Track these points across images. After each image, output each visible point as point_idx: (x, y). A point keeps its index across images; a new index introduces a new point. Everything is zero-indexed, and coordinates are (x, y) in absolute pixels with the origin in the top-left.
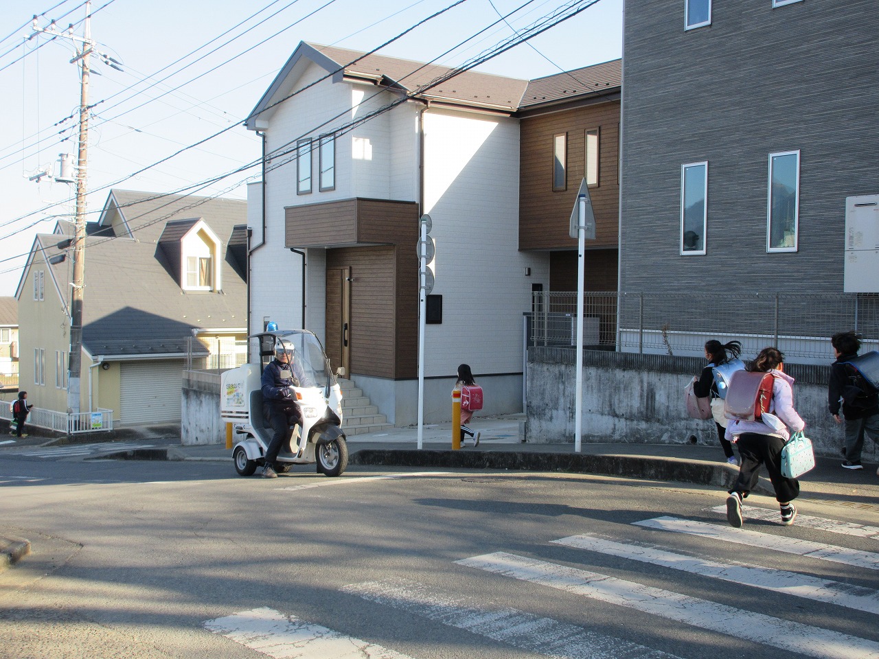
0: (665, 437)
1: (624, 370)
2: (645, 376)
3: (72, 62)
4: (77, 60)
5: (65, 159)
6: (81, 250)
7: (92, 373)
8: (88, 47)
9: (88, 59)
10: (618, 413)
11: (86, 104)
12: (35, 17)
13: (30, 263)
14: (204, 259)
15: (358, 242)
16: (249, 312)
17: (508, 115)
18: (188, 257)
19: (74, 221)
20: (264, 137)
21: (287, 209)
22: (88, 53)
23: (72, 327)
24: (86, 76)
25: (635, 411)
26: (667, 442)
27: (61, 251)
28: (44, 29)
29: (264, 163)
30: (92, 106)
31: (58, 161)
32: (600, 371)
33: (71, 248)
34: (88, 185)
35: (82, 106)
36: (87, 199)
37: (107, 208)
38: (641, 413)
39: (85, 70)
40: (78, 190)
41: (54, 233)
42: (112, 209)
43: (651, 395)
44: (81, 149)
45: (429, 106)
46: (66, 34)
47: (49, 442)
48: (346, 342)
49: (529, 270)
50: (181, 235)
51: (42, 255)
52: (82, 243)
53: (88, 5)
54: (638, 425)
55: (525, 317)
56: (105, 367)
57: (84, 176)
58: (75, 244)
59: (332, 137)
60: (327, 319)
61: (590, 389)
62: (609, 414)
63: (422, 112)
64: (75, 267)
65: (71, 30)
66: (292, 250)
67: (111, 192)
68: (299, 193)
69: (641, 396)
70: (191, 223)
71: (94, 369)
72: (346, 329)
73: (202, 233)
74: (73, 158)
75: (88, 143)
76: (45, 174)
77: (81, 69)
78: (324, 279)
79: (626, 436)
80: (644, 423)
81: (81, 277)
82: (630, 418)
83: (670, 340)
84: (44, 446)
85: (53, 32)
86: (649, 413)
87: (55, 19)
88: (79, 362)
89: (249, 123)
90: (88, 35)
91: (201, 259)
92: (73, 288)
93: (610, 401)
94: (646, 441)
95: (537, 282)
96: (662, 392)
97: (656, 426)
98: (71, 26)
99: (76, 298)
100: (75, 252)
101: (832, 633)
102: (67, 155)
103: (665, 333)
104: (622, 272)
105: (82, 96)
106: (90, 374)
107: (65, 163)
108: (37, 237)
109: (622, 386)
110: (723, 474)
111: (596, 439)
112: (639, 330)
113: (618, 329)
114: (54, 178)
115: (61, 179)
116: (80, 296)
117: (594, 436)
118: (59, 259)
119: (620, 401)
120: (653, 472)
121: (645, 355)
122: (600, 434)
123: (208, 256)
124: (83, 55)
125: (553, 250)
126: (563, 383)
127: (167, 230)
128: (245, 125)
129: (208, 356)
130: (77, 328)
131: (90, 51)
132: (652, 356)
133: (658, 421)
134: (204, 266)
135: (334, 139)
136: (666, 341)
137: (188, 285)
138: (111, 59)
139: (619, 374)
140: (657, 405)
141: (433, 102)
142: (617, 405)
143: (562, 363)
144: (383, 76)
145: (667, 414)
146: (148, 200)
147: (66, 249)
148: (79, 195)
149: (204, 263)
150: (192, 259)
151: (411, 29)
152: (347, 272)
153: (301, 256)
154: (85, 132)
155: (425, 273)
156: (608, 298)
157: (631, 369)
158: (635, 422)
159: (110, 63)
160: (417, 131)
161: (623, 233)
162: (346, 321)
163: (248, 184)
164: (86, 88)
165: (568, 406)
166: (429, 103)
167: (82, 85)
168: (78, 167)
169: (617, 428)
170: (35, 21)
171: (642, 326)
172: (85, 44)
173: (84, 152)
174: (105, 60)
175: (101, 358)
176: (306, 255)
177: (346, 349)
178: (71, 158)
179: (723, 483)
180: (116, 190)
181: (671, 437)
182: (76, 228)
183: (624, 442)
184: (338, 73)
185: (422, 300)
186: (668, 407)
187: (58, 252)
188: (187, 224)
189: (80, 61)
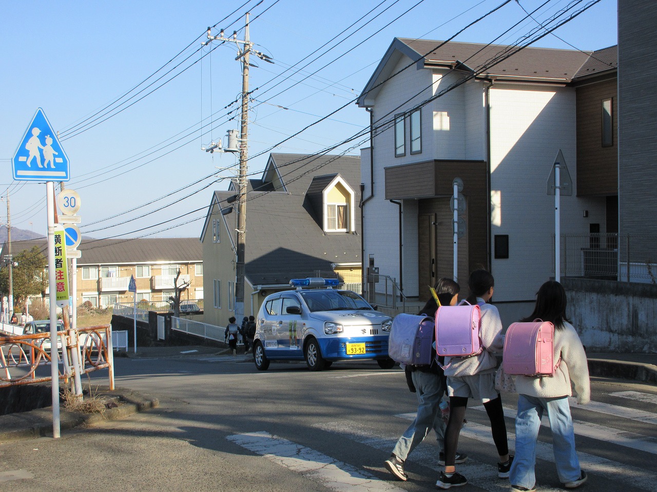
0: (646, 348)
1: (616, 295)
2: (631, 299)
3: (236, 59)
4: (240, 57)
5: (231, 134)
6: (244, 203)
7: (253, 298)
8: (247, 48)
9: (248, 56)
10: (612, 329)
11: (246, 91)
12: (209, 29)
13: (210, 214)
14: (341, 206)
15: (436, 194)
16: (363, 250)
17: (564, 86)
18: (328, 206)
19: (238, 182)
20: (371, 112)
21: (386, 169)
22: (247, 52)
23: (237, 263)
24: (246, 70)
25: (624, 327)
26: (647, 352)
27: (230, 204)
28: (215, 38)
29: (371, 132)
30: (250, 93)
31: (226, 136)
32: (600, 296)
33: (236, 202)
34: (248, 153)
35: (243, 93)
36: (248, 163)
37: (267, 170)
38: (629, 329)
39: (246, 65)
40: (241, 157)
41: (229, 190)
42: (271, 169)
43: (635, 315)
44: (243, 125)
45: (493, 83)
46: (231, 40)
47: (221, 352)
48: (433, 273)
49: (587, 212)
50: (322, 188)
51: (218, 207)
52: (244, 198)
53: (248, 15)
54: (626, 338)
55: (582, 252)
56: (263, 294)
57: (245, 147)
58: (239, 199)
59: (403, 118)
60: (420, 256)
61: (593, 310)
62: (606, 330)
63: (488, 88)
64: (239, 216)
65: (235, 36)
66: (391, 201)
67: (271, 155)
68: (397, 156)
69: (628, 316)
70: (331, 178)
71: (255, 296)
72: (433, 263)
73: (339, 186)
74: (237, 133)
75: (248, 121)
76: (216, 147)
77: (242, 64)
78: (416, 224)
79: (618, 348)
80: (630, 337)
81: (244, 224)
82: (621, 333)
83: (654, 271)
84: (217, 355)
85: (222, 39)
86: (634, 330)
87: (223, 28)
88: (243, 290)
89: (360, 102)
90: (248, 38)
91: (338, 206)
92: (238, 233)
93: (607, 320)
94: (632, 351)
95: (594, 222)
96: (643, 313)
97: (639, 339)
98: (235, 33)
99: (240, 242)
100: (239, 205)
101: (596, 458)
102: (233, 131)
103: (649, 266)
104: (620, 216)
105: (243, 85)
106: (252, 299)
107: (231, 137)
108: (214, 194)
109: (615, 308)
110: (644, 372)
111: (598, 349)
112: (626, 263)
113: (619, 263)
114: (223, 149)
115: (228, 149)
116: (243, 240)
117: (596, 348)
118: (228, 211)
119: (614, 320)
120: (599, 370)
121: (631, 284)
122: (600, 346)
123: (345, 204)
124: (244, 54)
125: (608, 195)
126: (574, 305)
127: (313, 184)
128: (356, 103)
129: (343, 285)
130: (241, 264)
131: (249, 50)
132: (636, 284)
133: (641, 335)
134: (342, 213)
135: (404, 119)
136: (650, 272)
137: (329, 228)
138: (264, 55)
139: (613, 298)
140: (639, 323)
141: (496, 80)
142: (612, 323)
143: (573, 290)
144: (457, 62)
145: (647, 330)
146: (285, 166)
147: (233, 203)
148: (241, 161)
149: (342, 210)
150: (331, 207)
151: (460, 32)
152: (433, 218)
153: (398, 205)
154: (245, 113)
155: (456, 222)
156: (595, 238)
157: (621, 294)
158: (625, 336)
159: (264, 58)
160: (484, 105)
161: (620, 186)
162: (434, 257)
163: (361, 149)
164: (247, 78)
165: (578, 324)
166: (493, 81)
167: (244, 76)
168: (240, 140)
169: (612, 340)
170: (209, 32)
171: (629, 260)
172: (245, 45)
173: (245, 128)
174: (260, 56)
175: (259, 287)
176: (402, 205)
177: (434, 279)
178: (235, 133)
179: (644, 378)
180: (275, 154)
181: (650, 348)
182: (239, 186)
183: (617, 352)
184: (420, 61)
185: (455, 243)
186: (647, 324)
187: (227, 205)
188: (328, 179)
189: (242, 58)
